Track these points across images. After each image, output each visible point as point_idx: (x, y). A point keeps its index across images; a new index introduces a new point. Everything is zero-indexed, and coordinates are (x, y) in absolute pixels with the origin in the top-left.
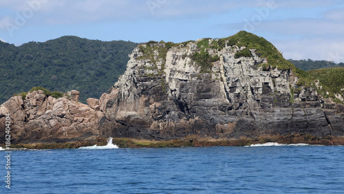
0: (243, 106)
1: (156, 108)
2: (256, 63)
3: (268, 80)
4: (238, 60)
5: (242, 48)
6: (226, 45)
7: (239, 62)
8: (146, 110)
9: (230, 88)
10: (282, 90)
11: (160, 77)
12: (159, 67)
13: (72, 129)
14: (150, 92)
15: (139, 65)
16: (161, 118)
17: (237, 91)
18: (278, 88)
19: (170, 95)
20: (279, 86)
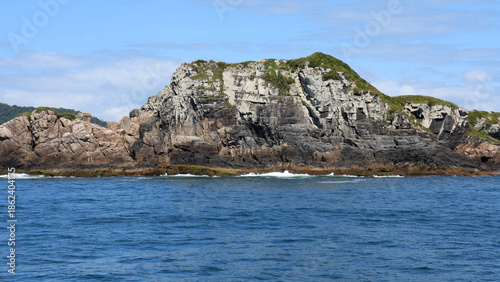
0: (335, 133)
1: (226, 133)
2: (344, 86)
3: (362, 105)
4: (327, 83)
5: (328, 70)
6: (306, 67)
7: (328, 85)
8: (213, 135)
9: (321, 112)
10: (376, 117)
11: (221, 98)
12: (218, 89)
13: (98, 154)
14: (215, 114)
15: (196, 85)
16: (233, 144)
17: (330, 116)
18: (372, 115)
19: (239, 118)
20: (373, 112)
